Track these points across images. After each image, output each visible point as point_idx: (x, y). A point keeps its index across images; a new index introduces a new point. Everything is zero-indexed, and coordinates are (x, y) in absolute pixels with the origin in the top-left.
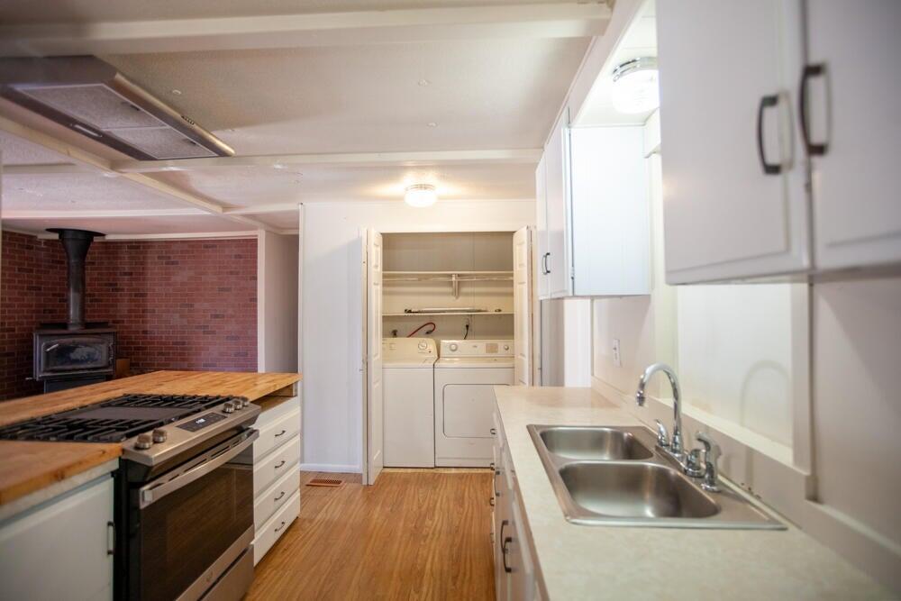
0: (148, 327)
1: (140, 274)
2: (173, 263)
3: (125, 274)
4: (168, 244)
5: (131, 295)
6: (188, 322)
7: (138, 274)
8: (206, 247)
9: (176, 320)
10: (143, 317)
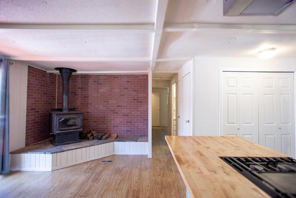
0: (89, 110)
1: (86, 88)
2: (100, 84)
3: (79, 88)
4: (98, 76)
5: (82, 97)
6: (107, 108)
7: (84, 89)
8: (114, 77)
9: (101, 107)
10: (87, 106)
